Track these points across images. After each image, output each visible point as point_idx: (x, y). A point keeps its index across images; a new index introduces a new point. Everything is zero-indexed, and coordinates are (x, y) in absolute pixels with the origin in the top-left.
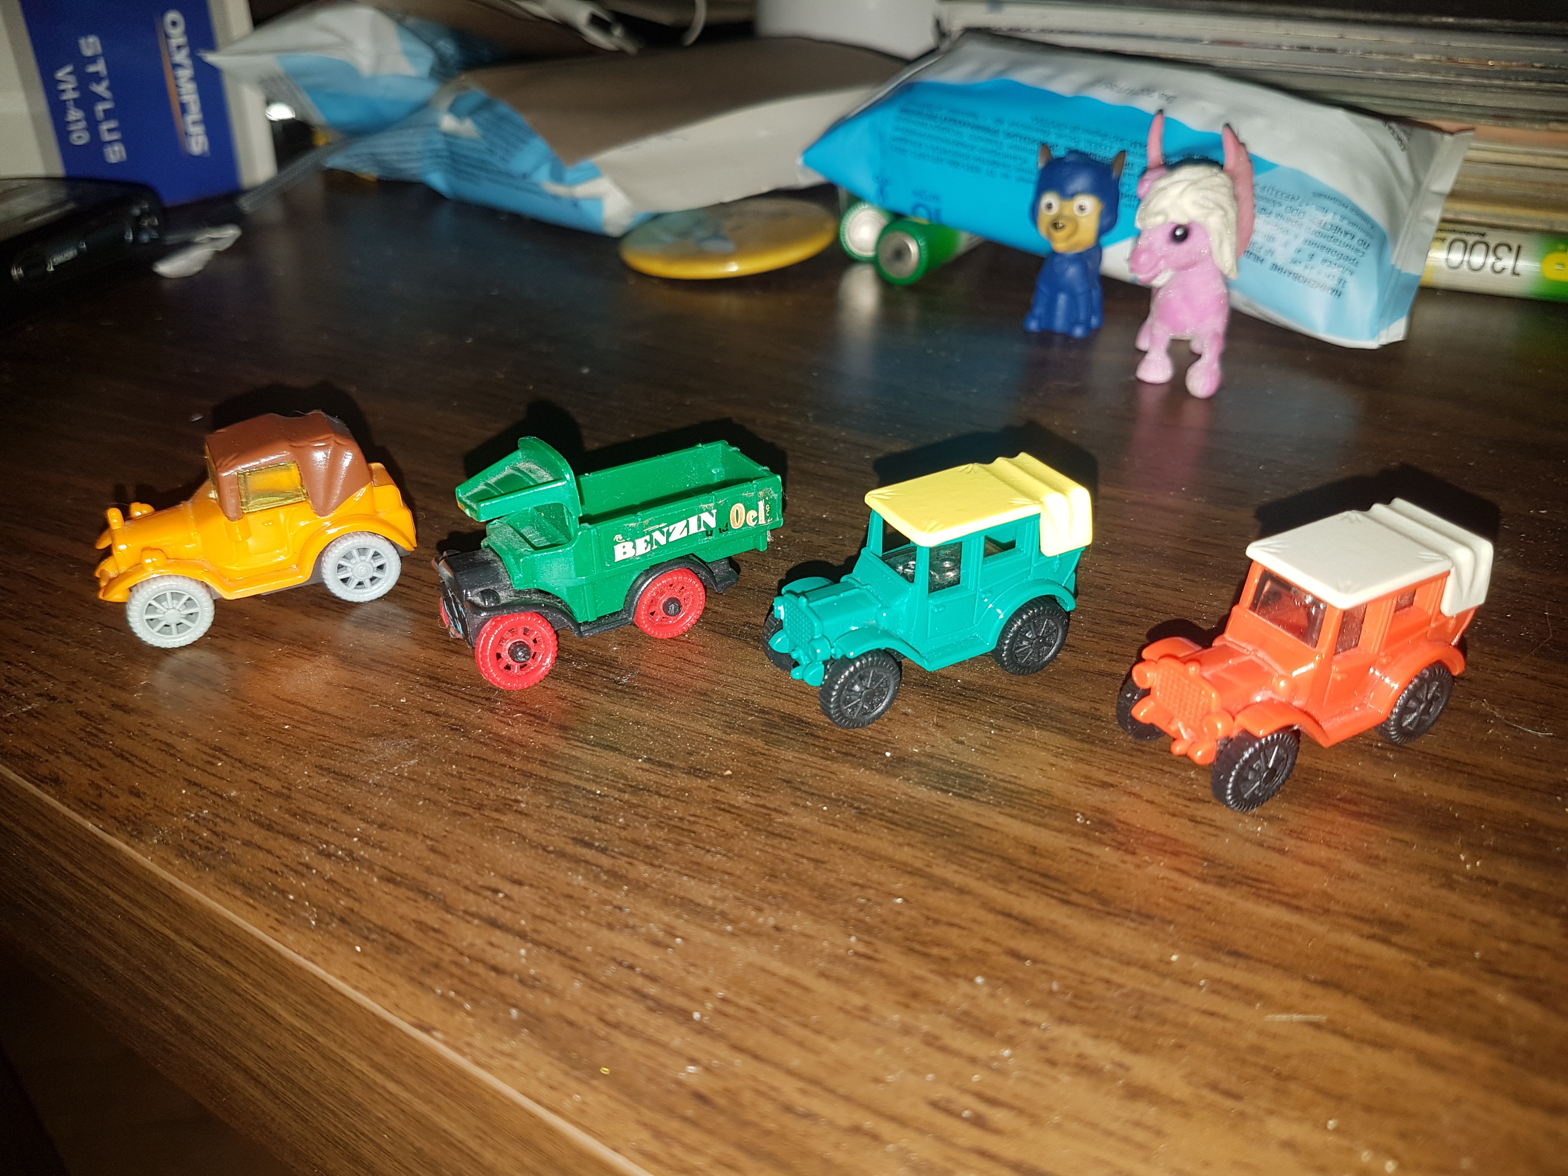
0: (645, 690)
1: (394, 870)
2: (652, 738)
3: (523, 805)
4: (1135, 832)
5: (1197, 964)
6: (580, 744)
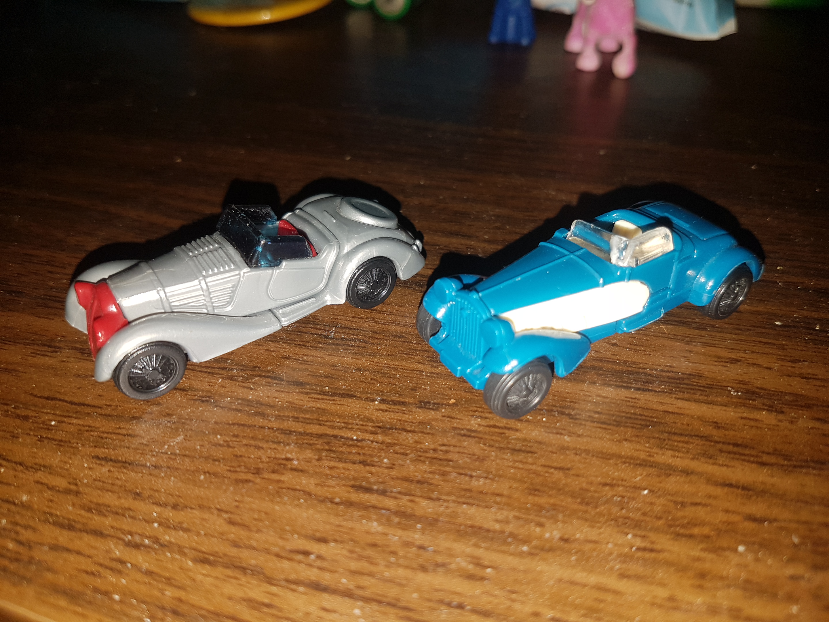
0: (352, 340)
2: (377, 381)
3: (295, 462)
4: (773, 395)
6: (320, 397)
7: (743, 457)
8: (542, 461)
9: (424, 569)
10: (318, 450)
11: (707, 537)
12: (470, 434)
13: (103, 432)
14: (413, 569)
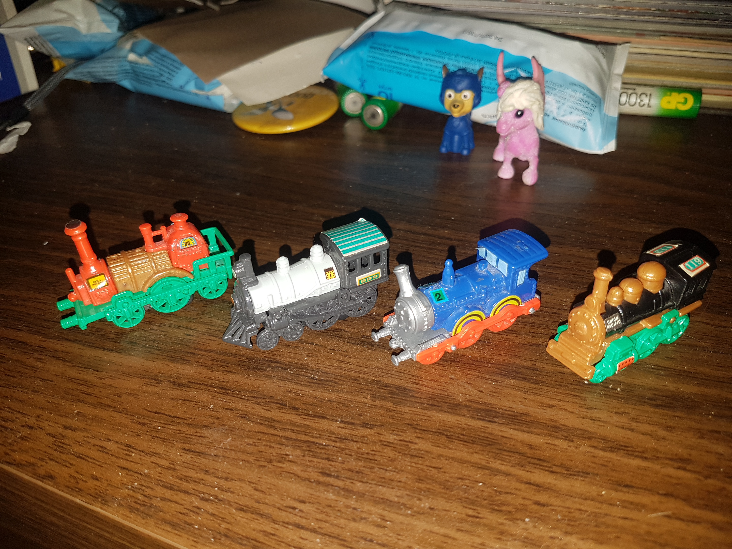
0: (327, 381)
1: (241, 503)
2: (339, 408)
3: (291, 457)
4: (570, 430)
5: (614, 494)
6: (307, 417)
7: (541, 467)
8: (427, 463)
9: (354, 520)
10: (303, 450)
11: (510, 512)
12: (388, 445)
13: (187, 434)
14: (349, 520)
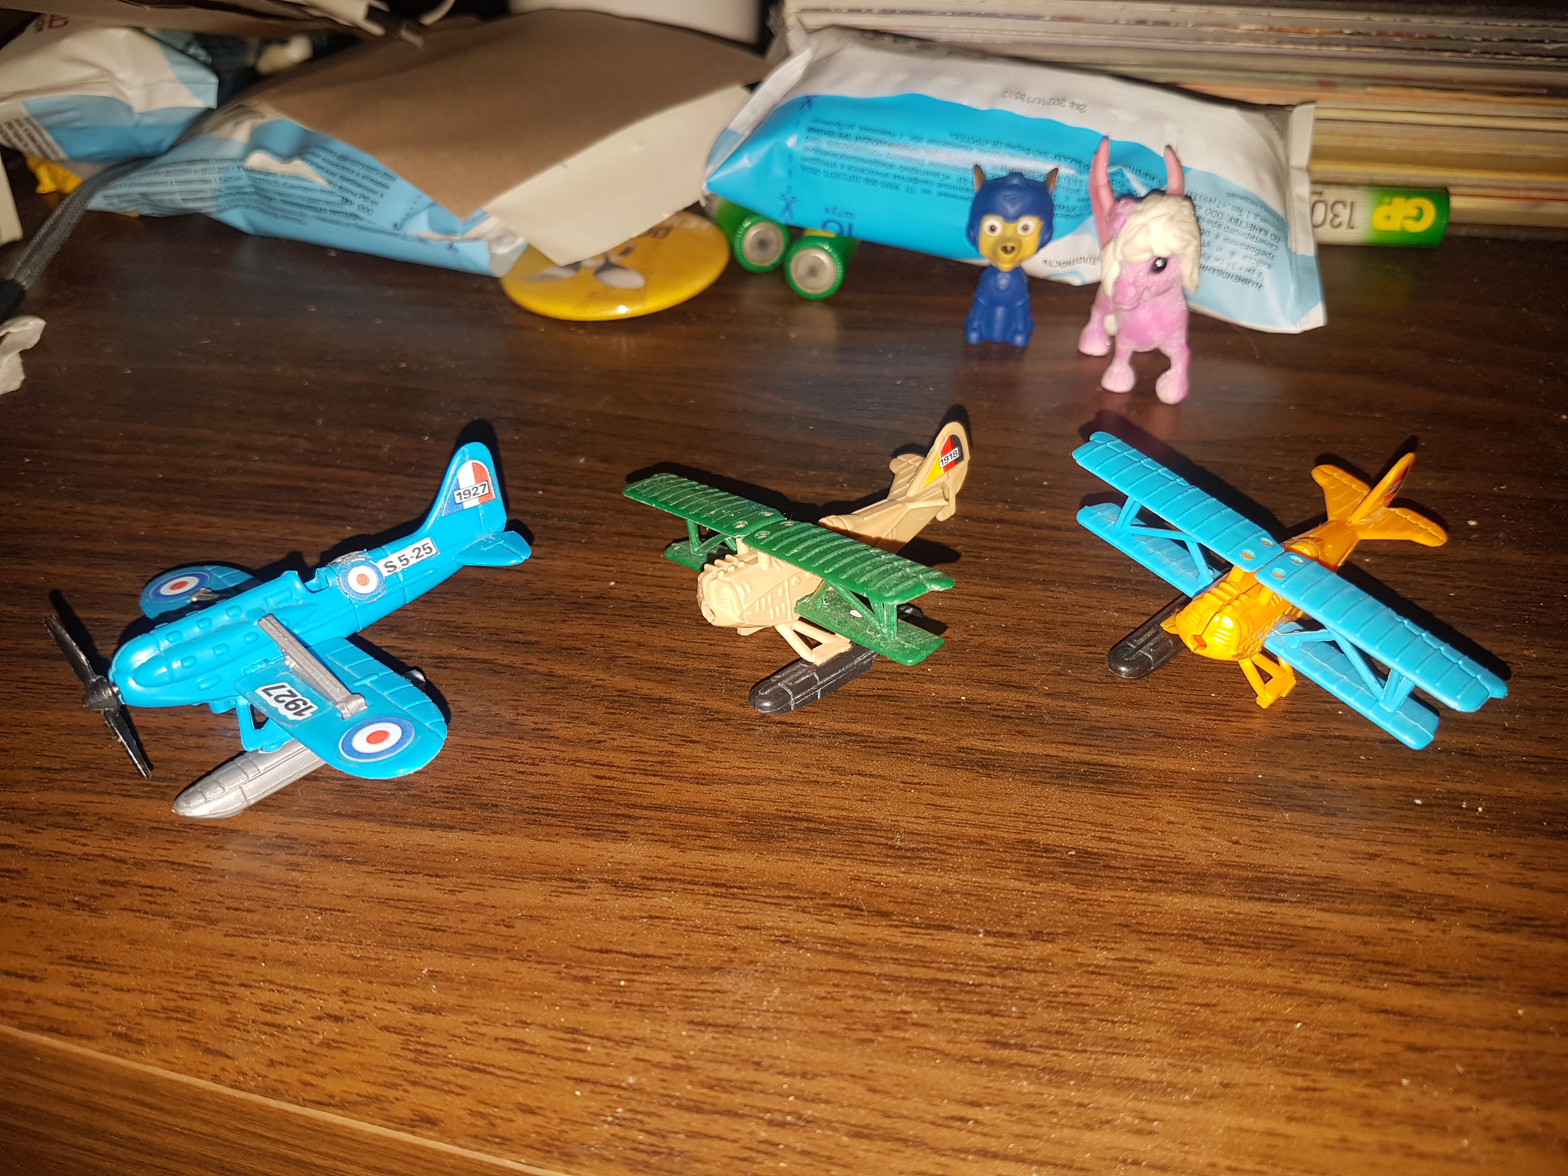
0: (924, 850)
1: (853, 1122)
2: (971, 905)
3: (915, 1016)
4: (1421, 898)
7: (1396, 978)
8: (1185, 998)
9: (1089, 1127)
10: (934, 999)
11: (1369, 1071)
12: (1099, 971)
13: (686, 990)
14: (1079, 1128)
